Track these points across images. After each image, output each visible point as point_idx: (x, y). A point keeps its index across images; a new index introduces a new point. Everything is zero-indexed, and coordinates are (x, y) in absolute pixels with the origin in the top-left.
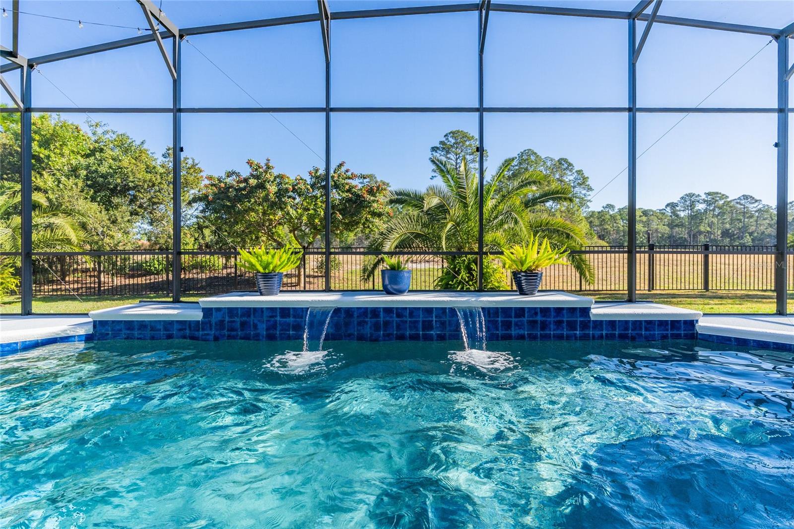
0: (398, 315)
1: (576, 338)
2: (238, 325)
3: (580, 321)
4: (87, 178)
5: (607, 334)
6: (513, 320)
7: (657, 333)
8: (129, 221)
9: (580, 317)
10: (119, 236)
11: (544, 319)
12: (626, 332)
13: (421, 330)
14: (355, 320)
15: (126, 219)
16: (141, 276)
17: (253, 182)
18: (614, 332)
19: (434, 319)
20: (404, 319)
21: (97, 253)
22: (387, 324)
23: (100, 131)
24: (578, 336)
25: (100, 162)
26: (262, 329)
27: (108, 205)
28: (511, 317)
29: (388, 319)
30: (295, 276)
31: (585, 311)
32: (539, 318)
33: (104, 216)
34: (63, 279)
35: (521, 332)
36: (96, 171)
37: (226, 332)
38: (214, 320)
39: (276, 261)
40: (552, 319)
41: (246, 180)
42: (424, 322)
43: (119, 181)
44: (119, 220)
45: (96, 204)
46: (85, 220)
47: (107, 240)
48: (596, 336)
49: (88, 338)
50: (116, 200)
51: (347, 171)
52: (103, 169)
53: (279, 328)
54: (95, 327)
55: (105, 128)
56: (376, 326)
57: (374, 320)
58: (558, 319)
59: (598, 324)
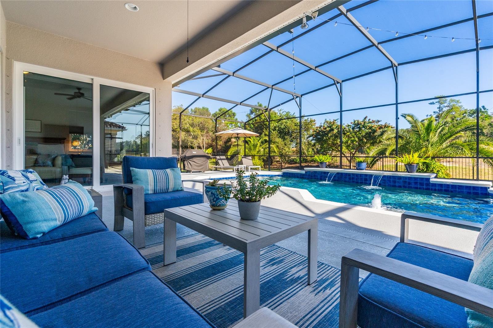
0: (357, 176)
1: (424, 189)
2: (313, 176)
3: (425, 183)
4: (278, 130)
5: (438, 189)
6: (397, 180)
7: (465, 191)
8: (290, 144)
9: (425, 181)
10: (287, 149)
11: (410, 181)
12: (448, 189)
13: (364, 180)
14: (344, 176)
15: (289, 143)
16: (293, 164)
17: (328, 129)
18: (442, 188)
19: (368, 178)
20: (358, 177)
21: (281, 155)
22: (353, 178)
23: (281, 112)
24: (425, 188)
25: (282, 124)
26: (319, 177)
27: (284, 139)
28: (396, 179)
29: (353, 177)
30: (348, 166)
31: (428, 179)
32: (407, 180)
33: (283, 143)
34: (271, 164)
35: (400, 185)
36: (280, 128)
37: (310, 177)
38: (307, 174)
39: (323, 159)
40: (413, 181)
41: (326, 129)
42: (364, 178)
43: (287, 130)
44: (287, 144)
45: (281, 139)
46: (278, 145)
47: (284, 151)
48: (433, 189)
49: (282, 176)
50: (286, 137)
51: (369, 120)
52: (282, 127)
53: (323, 177)
54: (283, 173)
55: (283, 111)
56: (350, 179)
57: (349, 177)
58: (416, 181)
59: (434, 185)
